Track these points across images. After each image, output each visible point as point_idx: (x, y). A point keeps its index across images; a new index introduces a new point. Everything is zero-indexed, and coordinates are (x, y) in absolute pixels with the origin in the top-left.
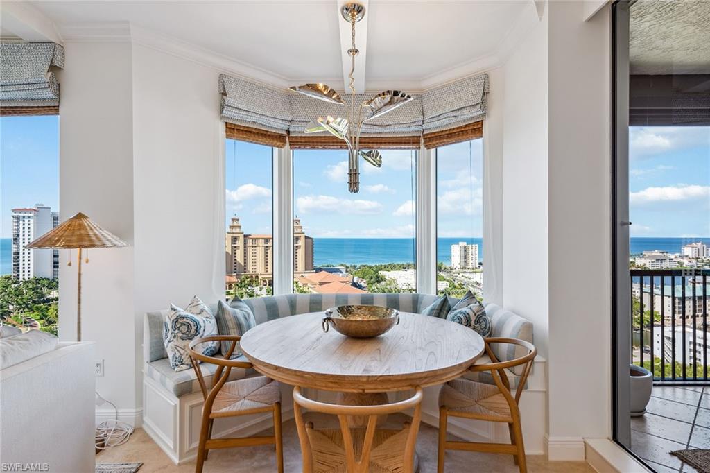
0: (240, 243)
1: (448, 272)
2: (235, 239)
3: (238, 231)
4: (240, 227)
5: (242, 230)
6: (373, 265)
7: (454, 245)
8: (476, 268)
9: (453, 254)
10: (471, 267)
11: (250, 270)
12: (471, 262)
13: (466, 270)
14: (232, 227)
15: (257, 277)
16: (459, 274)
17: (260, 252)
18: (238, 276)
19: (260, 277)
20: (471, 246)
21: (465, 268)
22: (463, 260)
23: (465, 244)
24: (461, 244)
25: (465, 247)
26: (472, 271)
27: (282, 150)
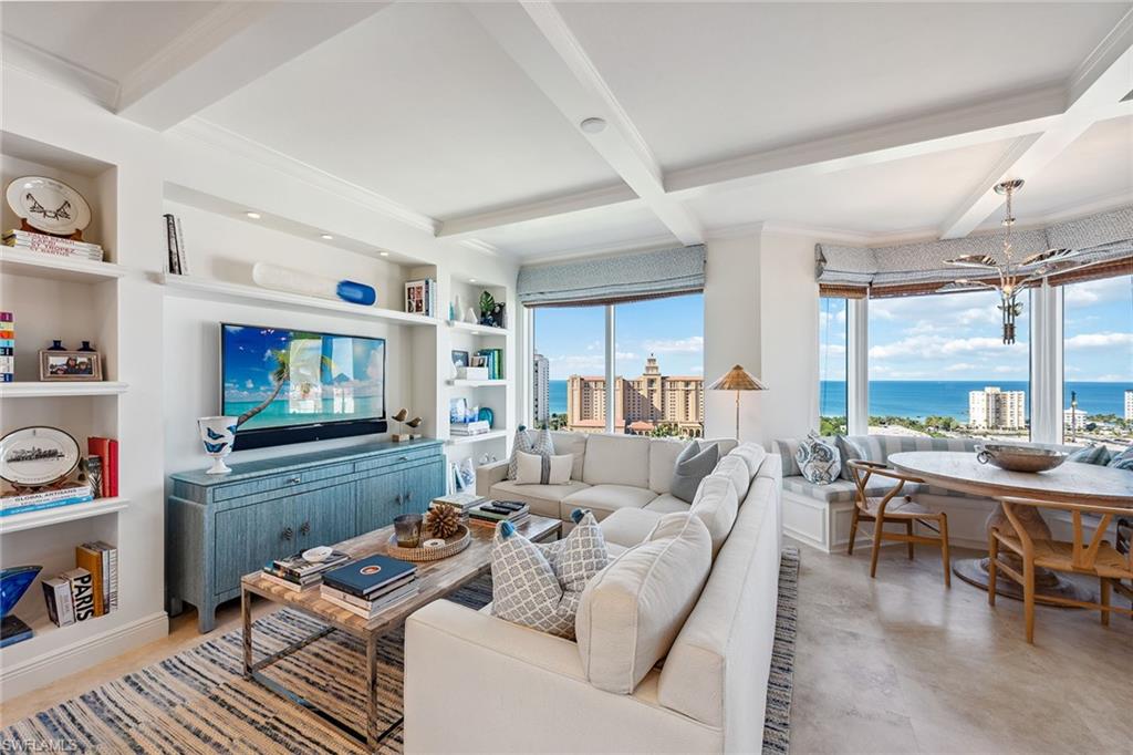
0: (657, 386)
1: (962, 433)
2: (651, 382)
3: (655, 372)
4: (657, 368)
5: (659, 371)
6: (831, 417)
7: (976, 393)
8: (1020, 428)
9: (972, 405)
10: (1009, 426)
11: (668, 418)
12: (1009, 419)
13: (1001, 431)
14: (648, 368)
15: (676, 425)
16: (985, 436)
17: (680, 395)
18: (655, 423)
19: (680, 426)
20: (1009, 393)
21: (998, 428)
22: (992, 415)
23: (997, 390)
24: (988, 390)
25: (997, 395)
26: (1011, 432)
27: (860, 301)
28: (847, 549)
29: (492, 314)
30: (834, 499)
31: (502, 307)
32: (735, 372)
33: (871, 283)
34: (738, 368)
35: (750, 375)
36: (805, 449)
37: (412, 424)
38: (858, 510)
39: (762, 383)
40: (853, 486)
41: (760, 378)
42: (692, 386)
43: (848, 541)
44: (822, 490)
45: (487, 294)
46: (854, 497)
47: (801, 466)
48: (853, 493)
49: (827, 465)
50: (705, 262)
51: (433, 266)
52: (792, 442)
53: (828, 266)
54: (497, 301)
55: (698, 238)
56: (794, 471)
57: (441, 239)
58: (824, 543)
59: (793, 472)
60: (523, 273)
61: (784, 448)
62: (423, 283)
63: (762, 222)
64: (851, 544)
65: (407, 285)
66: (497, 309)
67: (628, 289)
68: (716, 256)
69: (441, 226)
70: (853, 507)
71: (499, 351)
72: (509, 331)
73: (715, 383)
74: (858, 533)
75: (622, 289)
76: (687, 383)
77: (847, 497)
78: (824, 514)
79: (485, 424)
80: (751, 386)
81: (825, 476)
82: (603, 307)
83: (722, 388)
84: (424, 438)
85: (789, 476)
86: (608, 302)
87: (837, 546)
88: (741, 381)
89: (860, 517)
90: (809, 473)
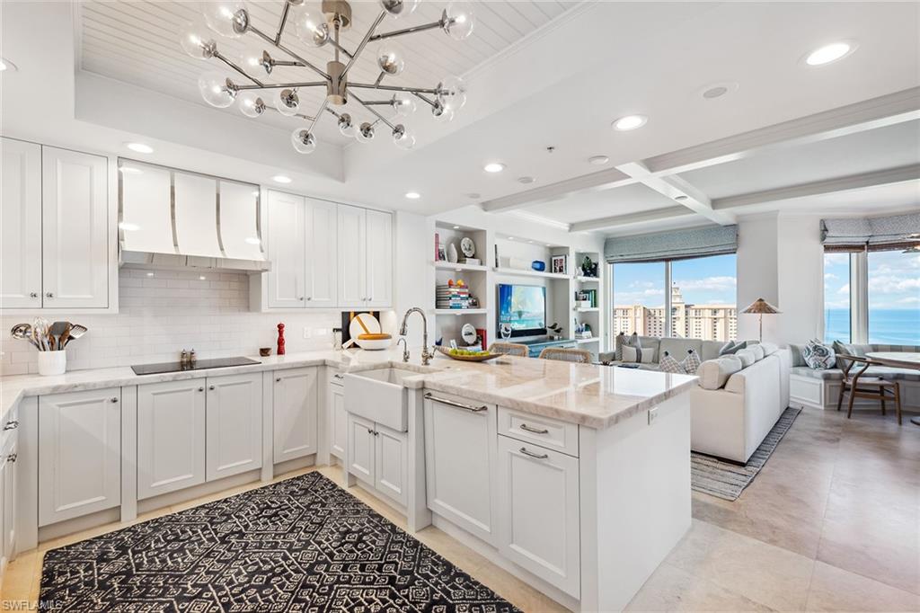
2: (674, 310)
3: (678, 300)
17: (706, 322)
27: (860, 254)
28: (836, 408)
29: (590, 269)
30: (827, 378)
31: (596, 265)
32: (759, 303)
33: (867, 242)
34: (761, 300)
35: (769, 304)
36: (808, 349)
37: (558, 331)
38: (844, 384)
39: (778, 310)
40: (840, 371)
41: (777, 306)
42: (720, 314)
43: (837, 403)
44: (819, 373)
45: (588, 258)
46: (841, 377)
47: (806, 359)
48: (841, 374)
49: (824, 359)
50: (737, 235)
51: (568, 248)
52: (801, 345)
53: (830, 234)
54: (593, 261)
55: (732, 221)
56: (802, 363)
57: (573, 233)
58: (821, 404)
59: (800, 363)
60: (608, 243)
61: (794, 349)
62: (563, 257)
63: (778, 211)
64: (840, 405)
65: (554, 259)
66: (593, 266)
67: (682, 252)
68: (743, 232)
69: (573, 227)
70: (840, 384)
71: (595, 291)
72: (600, 280)
73: (744, 310)
74: (844, 399)
75: (678, 252)
76: (715, 312)
77: (838, 377)
78: (821, 387)
79: (589, 333)
80: (770, 311)
81: (823, 365)
82: (664, 263)
83: (750, 312)
84: (563, 339)
85: (799, 366)
86: (667, 260)
87: (830, 406)
88: (762, 308)
89: (845, 388)
90: (811, 363)
